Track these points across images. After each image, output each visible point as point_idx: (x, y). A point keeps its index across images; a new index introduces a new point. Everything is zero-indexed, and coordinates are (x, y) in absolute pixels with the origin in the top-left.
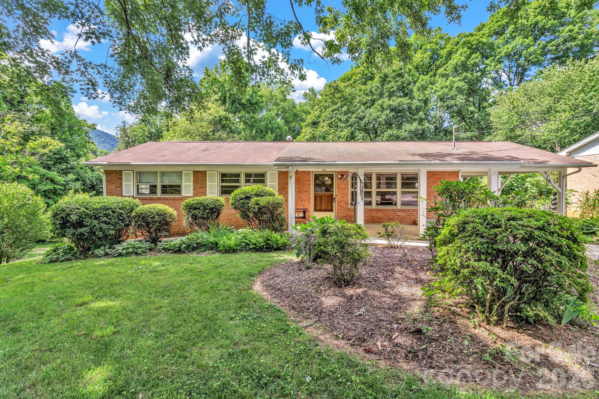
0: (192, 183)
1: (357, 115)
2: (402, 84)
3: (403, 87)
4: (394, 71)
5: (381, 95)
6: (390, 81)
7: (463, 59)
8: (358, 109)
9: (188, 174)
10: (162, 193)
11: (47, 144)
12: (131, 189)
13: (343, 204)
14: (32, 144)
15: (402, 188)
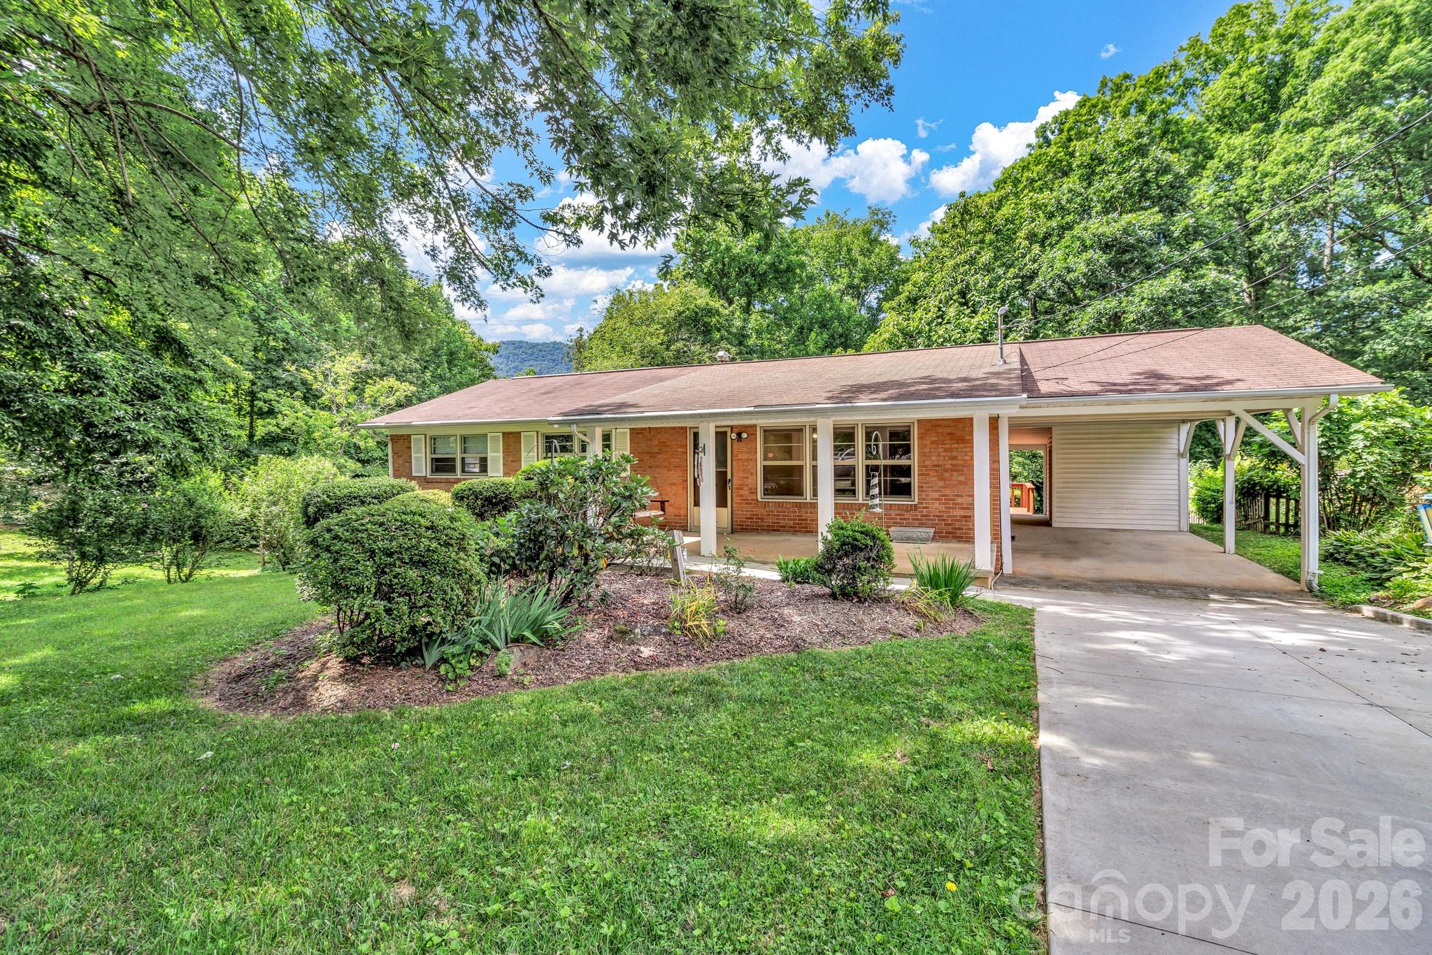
0: (501, 454)
1: (1020, 269)
2: (1142, 176)
3: (1147, 183)
4: (1119, 144)
5: (1085, 211)
6: (1105, 173)
7: (1357, 67)
8: (1024, 256)
9: (495, 439)
10: (463, 471)
11: (391, 390)
12: (421, 462)
13: (745, 492)
14: (370, 390)
15: (867, 458)
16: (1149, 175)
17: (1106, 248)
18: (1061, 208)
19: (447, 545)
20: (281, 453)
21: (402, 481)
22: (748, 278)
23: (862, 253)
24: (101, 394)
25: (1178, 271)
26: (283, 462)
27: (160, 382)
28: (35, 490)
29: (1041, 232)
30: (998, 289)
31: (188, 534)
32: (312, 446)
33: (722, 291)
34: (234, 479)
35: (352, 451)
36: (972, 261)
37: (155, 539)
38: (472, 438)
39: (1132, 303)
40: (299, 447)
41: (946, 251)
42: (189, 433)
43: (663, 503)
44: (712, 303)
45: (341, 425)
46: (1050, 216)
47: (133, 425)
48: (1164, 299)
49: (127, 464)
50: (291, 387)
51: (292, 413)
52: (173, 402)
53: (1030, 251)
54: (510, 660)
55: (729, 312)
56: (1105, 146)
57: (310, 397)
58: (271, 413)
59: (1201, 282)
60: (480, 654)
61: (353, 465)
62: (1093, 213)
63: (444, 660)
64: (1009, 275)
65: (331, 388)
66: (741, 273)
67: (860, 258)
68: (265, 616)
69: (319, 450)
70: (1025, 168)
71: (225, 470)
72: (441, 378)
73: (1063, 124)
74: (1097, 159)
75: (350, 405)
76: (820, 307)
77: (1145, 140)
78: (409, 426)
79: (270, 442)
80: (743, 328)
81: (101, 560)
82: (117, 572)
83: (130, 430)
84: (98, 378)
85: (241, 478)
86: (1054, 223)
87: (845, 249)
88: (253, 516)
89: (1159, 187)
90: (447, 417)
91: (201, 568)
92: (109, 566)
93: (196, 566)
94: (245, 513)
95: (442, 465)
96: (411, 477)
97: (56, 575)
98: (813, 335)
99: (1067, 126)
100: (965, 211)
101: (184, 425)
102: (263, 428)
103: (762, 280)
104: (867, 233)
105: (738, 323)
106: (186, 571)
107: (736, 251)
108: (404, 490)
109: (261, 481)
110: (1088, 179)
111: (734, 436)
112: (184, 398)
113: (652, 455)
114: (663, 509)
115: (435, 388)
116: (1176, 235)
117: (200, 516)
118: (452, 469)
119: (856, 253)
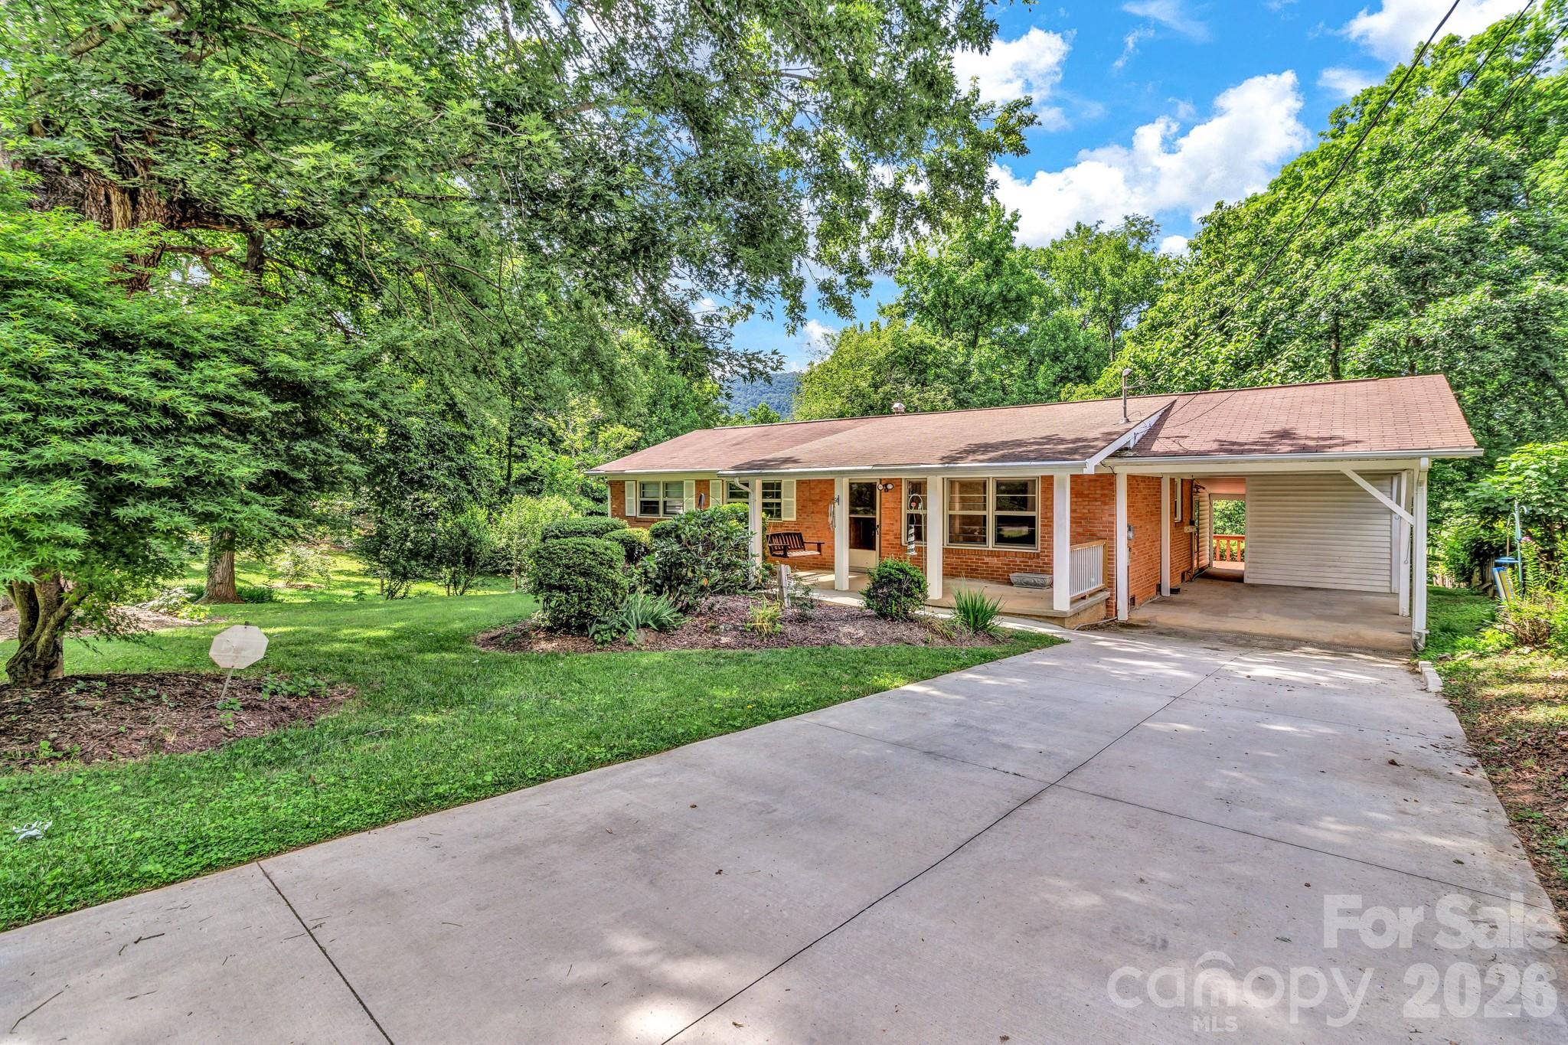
0: (694, 499)
9: (689, 485)
10: (665, 512)
11: (620, 437)
12: (632, 507)
13: (890, 537)
14: (602, 437)
15: (998, 509)
16: (1459, 168)
17: (1394, 261)
18: (1344, 213)
19: (601, 564)
20: (529, 492)
21: (616, 520)
22: (973, 310)
23: (1114, 273)
24: (409, 451)
25: (1488, 285)
26: (530, 501)
27: (446, 439)
28: (358, 520)
29: (1319, 242)
30: (1259, 312)
31: (462, 559)
32: (556, 487)
33: (947, 326)
34: (495, 515)
35: (586, 491)
36: (1229, 281)
37: (440, 562)
38: (673, 486)
39: (1423, 325)
40: (545, 487)
41: (1199, 271)
42: (463, 477)
43: (819, 545)
44: (927, 341)
45: (578, 467)
46: (1333, 223)
47: (429, 473)
48: (1465, 320)
49: (417, 500)
50: (540, 433)
51: (540, 457)
52: (454, 454)
53: (1302, 264)
54: (636, 636)
55: (950, 346)
56: (1403, 137)
57: (555, 443)
58: (523, 457)
59: (1522, 297)
60: (619, 632)
61: (588, 504)
62: (1383, 217)
63: (598, 632)
64: (1275, 295)
65: (571, 435)
66: (966, 306)
67: (1109, 278)
68: (509, 613)
69: (559, 491)
70: (1312, 164)
71: (489, 506)
72: (666, 422)
73: (1365, 104)
74: (1390, 153)
75: (585, 451)
76: (1053, 338)
77: (1455, 126)
78: (622, 473)
79: (523, 481)
80: (966, 363)
81: (405, 577)
82: (416, 587)
83: (428, 477)
84: (408, 438)
85: (500, 514)
86: (1335, 231)
87: (1090, 269)
88: (508, 546)
89: (1471, 182)
90: (653, 466)
91: (471, 587)
92: (410, 582)
93: (467, 586)
94: (502, 544)
95: (649, 507)
96: (623, 517)
97: (374, 588)
98: (1042, 368)
99: (1368, 109)
100: (1222, 223)
101: (462, 473)
102: (519, 470)
103: (989, 310)
104: (1121, 249)
105: (961, 359)
106: (460, 588)
107: (960, 281)
108: (616, 528)
109: (514, 518)
110: (1378, 177)
111: (881, 487)
112: (461, 451)
113: (815, 502)
114: (819, 550)
115: (661, 432)
116: (1492, 239)
117: (470, 544)
118: (655, 511)
119: (1105, 271)
